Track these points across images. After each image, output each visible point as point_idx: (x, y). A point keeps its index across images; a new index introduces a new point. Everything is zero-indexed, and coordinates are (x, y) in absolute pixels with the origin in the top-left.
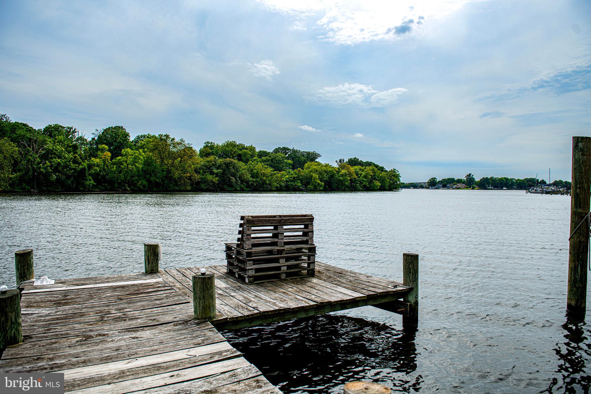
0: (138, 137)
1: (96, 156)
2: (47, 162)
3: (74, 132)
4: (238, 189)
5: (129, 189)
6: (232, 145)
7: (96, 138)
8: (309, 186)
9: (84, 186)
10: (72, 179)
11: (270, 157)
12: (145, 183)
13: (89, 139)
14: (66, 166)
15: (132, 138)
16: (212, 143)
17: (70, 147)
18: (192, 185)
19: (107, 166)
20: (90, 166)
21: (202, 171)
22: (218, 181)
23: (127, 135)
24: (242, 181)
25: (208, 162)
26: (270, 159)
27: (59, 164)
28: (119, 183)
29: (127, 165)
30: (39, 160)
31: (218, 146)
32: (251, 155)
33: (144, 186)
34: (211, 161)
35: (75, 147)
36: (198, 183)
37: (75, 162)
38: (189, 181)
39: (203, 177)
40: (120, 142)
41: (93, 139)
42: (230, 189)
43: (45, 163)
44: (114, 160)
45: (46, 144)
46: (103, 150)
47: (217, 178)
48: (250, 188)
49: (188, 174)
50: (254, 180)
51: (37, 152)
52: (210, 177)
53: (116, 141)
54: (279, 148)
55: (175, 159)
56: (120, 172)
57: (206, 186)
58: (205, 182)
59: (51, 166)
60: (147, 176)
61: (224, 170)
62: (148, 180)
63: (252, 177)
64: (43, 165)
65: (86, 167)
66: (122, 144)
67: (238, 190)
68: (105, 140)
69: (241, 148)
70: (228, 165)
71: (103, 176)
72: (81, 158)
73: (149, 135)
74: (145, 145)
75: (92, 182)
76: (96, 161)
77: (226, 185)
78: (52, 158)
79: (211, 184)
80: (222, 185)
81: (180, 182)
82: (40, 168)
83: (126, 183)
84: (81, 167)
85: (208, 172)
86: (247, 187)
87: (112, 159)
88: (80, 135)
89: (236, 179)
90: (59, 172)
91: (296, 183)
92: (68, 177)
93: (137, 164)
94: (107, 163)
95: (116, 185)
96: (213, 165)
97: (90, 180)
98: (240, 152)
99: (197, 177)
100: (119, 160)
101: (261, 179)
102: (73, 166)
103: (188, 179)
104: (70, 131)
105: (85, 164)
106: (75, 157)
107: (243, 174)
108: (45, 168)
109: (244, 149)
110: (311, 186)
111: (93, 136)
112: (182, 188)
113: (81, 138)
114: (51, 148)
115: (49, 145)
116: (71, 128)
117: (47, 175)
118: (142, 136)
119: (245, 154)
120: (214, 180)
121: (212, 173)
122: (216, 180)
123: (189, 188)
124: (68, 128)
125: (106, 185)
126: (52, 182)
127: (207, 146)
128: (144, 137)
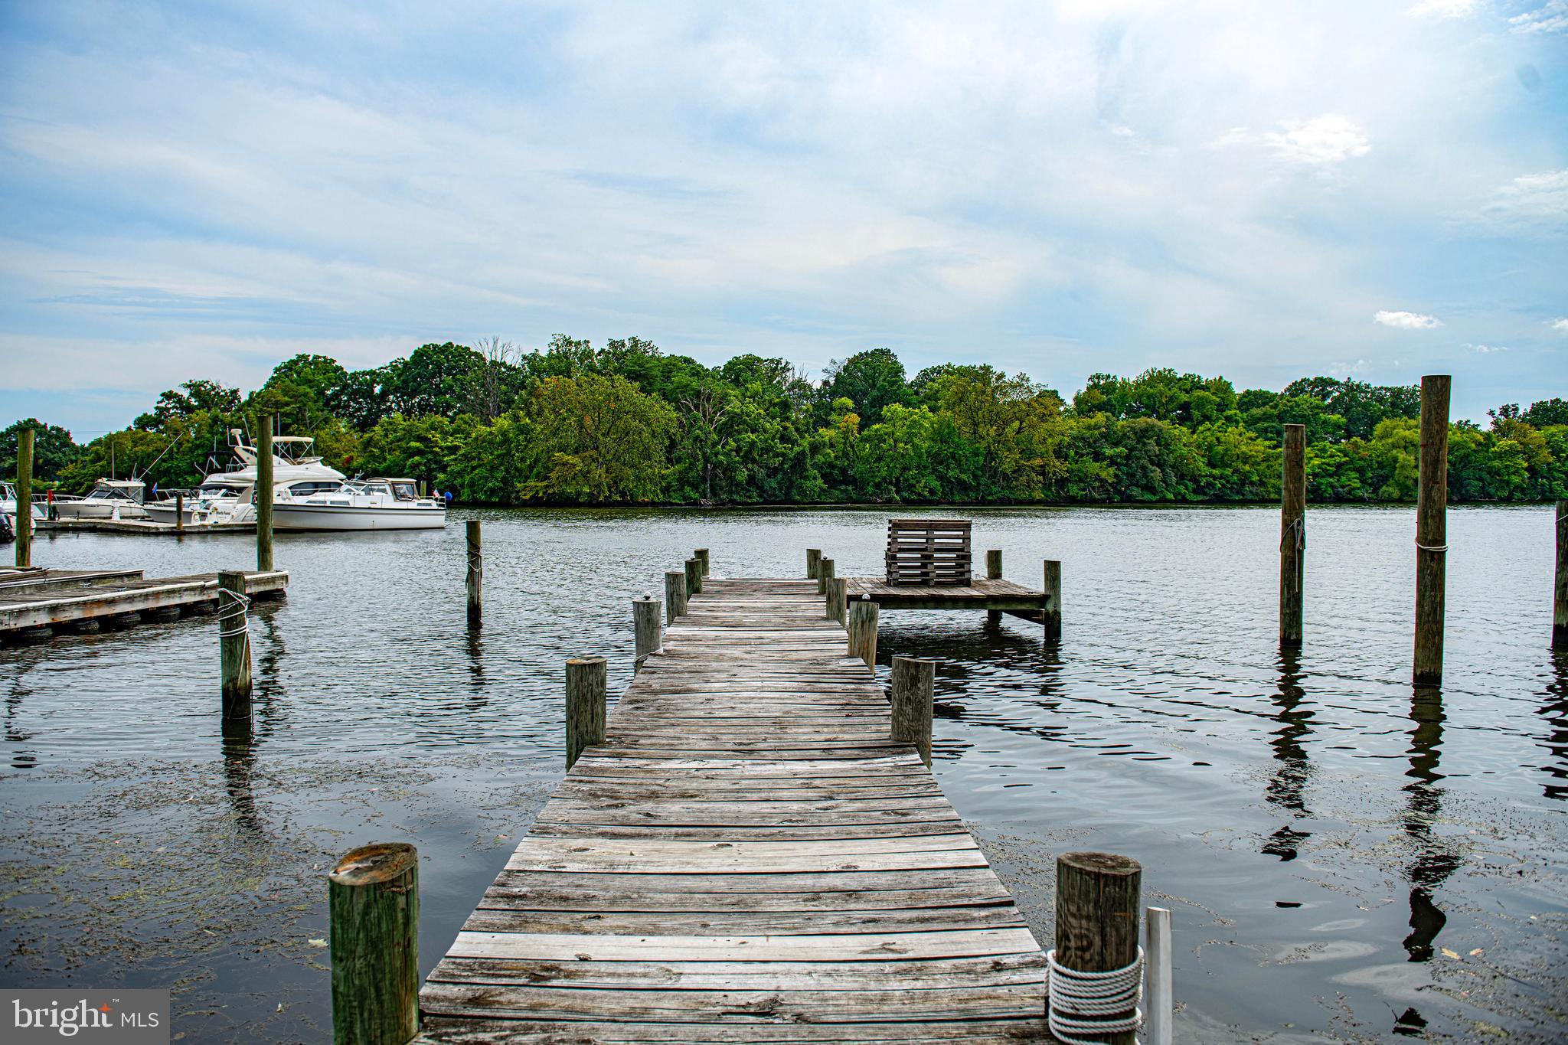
0: (925, 373)
1: (827, 424)
2: (730, 441)
3: (785, 369)
4: (1170, 496)
5: (898, 498)
6: (1164, 378)
7: (832, 381)
8: (1384, 488)
9: (802, 492)
10: (780, 476)
11: (1275, 407)
12: (935, 484)
13: (817, 385)
14: (767, 450)
15: (910, 376)
16: (1108, 377)
17: (775, 405)
18: (1047, 487)
19: (852, 447)
20: (815, 448)
21: (1072, 453)
22: (1116, 476)
23: (898, 370)
24: (1181, 477)
25: (1089, 428)
26: (1276, 412)
27: (753, 444)
28: (877, 486)
29: (895, 442)
30: (715, 437)
31: (1125, 384)
32: (1218, 405)
33: (932, 492)
34: (1096, 427)
35: (785, 406)
36: (1062, 483)
37: (784, 439)
38: (1041, 478)
39: (1075, 467)
40: (884, 387)
41: (826, 383)
42: (1148, 496)
43: (727, 443)
44: (865, 433)
45: (729, 402)
46: (843, 410)
47: (1112, 470)
48: (1205, 494)
49: (1038, 462)
50: (1216, 472)
51: (711, 421)
52: (1093, 467)
53: (873, 386)
54: (1303, 380)
55: (1007, 423)
56: (879, 459)
57: (1084, 489)
58: (1081, 480)
59: (738, 450)
60: (941, 468)
61: (1131, 450)
62: (941, 478)
63: (1211, 464)
64: (723, 447)
65: (807, 450)
66: (886, 391)
67: (1170, 501)
68: (850, 384)
69: (1188, 386)
70: (1143, 434)
71: (843, 471)
72: (797, 430)
73: (949, 365)
74: (937, 391)
75: (820, 482)
76: (826, 434)
77: (1137, 486)
78: (739, 432)
79: (1097, 484)
80: (1127, 487)
81: (1016, 479)
82: (716, 455)
83: (891, 483)
84: (796, 449)
85: (1088, 454)
86: (1195, 492)
87: (861, 428)
88: (797, 376)
89: (1163, 471)
90: (754, 461)
91: (1343, 479)
92: (773, 472)
93: (916, 440)
94: (851, 438)
95: (870, 489)
96: (1105, 436)
97: (815, 478)
98: (1184, 397)
99: (1060, 467)
100: (877, 430)
101: (1236, 471)
102: (780, 447)
103: (1038, 474)
104: (778, 368)
105: (805, 443)
106: (785, 428)
107: (1182, 457)
108: (727, 455)
109: (1198, 388)
110: (1391, 489)
111: (825, 376)
112: (1024, 495)
113: (799, 384)
114: (738, 411)
115: (734, 406)
116: (779, 362)
117: (729, 469)
118: (933, 370)
119: (1201, 403)
120: (1103, 475)
121: (1098, 457)
122: (1108, 473)
123: (1039, 495)
124: (772, 361)
125: (850, 488)
126: (738, 484)
127: (1096, 386)
128: (939, 372)
